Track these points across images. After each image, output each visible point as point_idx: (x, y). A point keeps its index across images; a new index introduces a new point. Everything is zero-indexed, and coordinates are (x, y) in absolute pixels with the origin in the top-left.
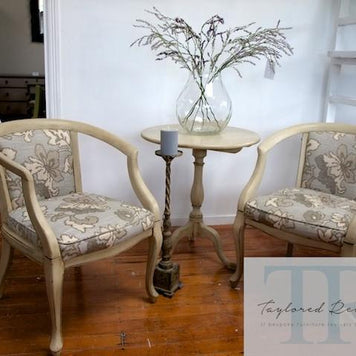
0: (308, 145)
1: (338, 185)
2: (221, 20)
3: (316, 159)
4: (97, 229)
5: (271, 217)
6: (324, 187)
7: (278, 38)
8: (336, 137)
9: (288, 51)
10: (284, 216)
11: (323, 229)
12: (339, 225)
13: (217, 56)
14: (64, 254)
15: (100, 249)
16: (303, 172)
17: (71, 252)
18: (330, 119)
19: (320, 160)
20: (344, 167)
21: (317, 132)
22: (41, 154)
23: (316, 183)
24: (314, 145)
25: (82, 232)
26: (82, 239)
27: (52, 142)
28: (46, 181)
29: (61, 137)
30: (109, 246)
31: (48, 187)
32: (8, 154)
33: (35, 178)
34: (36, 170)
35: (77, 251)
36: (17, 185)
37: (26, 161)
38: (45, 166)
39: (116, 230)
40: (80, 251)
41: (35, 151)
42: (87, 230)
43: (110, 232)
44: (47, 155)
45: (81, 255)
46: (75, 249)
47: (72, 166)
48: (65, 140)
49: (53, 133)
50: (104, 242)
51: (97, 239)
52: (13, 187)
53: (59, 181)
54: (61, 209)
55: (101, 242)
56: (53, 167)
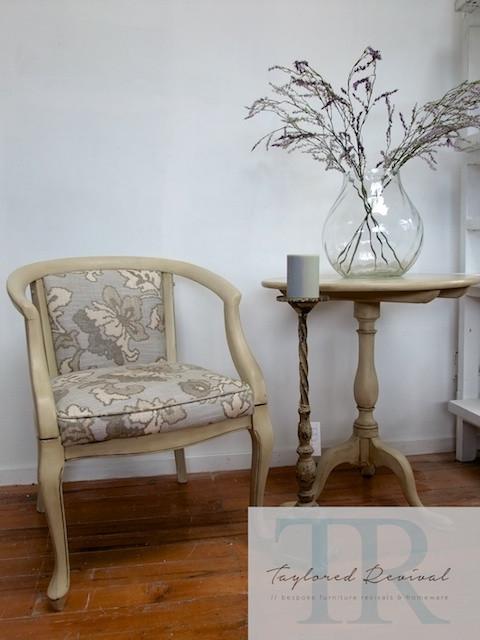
4: (132, 402)
15: (131, 437)
17: (76, 434)
22: (112, 300)
25: (105, 405)
26: (98, 414)
27: (130, 284)
28: (118, 338)
29: (145, 278)
30: (150, 434)
31: (121, 346)
32: (58, 294)
33: (101, 332)
34: (104, 321)
35: (88, 434)
36: (72, 340)
37: (87, 307)
38: (118, 316)
39: (164, 408)
40: (93, 435)
41: (103, 294)
42: (114, 402)
43: (153, 410)
44: (122, 302)
45: (95, 442)
46: (83, 431)
47: (163, 320)
48: (152, 283)
49: (133, 273)
50: (141, 426)
51: (125, 418)
52: (67, 343)
53: (141, 340)
54: (110, 376)
55: (134, 426)
56: (132, 319)
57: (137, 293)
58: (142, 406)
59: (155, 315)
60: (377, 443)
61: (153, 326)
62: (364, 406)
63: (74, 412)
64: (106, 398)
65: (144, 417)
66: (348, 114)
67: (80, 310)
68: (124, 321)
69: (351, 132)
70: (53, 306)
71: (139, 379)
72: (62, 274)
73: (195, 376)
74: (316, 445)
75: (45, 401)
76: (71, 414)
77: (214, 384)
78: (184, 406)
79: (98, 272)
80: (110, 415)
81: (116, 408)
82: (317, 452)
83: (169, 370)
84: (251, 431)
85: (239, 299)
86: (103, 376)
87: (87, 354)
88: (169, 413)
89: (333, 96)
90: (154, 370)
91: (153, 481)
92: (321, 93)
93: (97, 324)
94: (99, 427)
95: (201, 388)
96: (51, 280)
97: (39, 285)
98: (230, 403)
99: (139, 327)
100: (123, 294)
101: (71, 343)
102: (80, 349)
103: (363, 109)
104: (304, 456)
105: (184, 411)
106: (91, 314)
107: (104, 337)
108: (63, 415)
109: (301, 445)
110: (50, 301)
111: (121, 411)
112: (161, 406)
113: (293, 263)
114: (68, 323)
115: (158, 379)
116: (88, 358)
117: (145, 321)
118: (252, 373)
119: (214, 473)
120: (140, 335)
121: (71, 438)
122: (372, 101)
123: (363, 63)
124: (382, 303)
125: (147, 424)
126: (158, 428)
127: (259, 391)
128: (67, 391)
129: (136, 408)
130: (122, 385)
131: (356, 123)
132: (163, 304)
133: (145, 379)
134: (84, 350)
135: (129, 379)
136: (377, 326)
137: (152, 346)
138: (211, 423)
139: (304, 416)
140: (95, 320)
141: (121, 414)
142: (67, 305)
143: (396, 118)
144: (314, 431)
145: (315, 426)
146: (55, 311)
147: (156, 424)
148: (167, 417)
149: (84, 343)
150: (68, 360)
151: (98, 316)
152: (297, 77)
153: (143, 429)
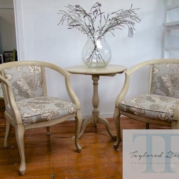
0: (153, 71)
1: (170, 91)
2: (100, 5)
3: (158, 78)
4: (43, 111)
5: (132, 108)
6: (163, 93)
7: (133, 14)
8: (168, 66)
9: (138, 21)
10: (139, 107)
11: (161, 113)
12: (169, 111)
13: (103, 28)
14: (24, 122)
15: (44, 121)
16: (152, 86)
17: (27, 122)
18: (166, 57)
19: (160, 78)
20: (173, 82)
21: (158, 64)
23: (159, 91)
24: (156, 71)
25: (35, 112)
28: (27, 90)
29: (36, 69)
30: (49, 120)
32: (8, 76)
33: (22, 89)
34: (23, 85)
35: (31, 121)
39: (52, 112)
42: (37, 111)
44: (28, 78)
45: (34, 123)
47: (42, 83)
48: (38, 71)
49: (32, 67)
50: (46, 117)
53: (35, 90)
55: (44, 118)
57: (33, 74)
58: (45, 112)
59: (39, 82)
61: (38, 85)
63: (26, 115)
64: (34, 110)
65: (47, 115)
66: (90, 19)
67: (15, 82)
69: (91, 24)
71: (42, 103)
73: (59, 102)
77: (65, 104)
78: (58, 111)
80: (37, 115)
81: (38, 113)
88: (54, 113)
89: (86, 14)
92: (82, 13)
94: (34, 119)
95: (61, 106)
98: (71, 110)
99: (34, 86)
103: (94, 17)
105: (58, 113)
106: (19, 83)
115: (47, 103)
117: (36, 84)
122: (97, 15)
125: (48, 117)
126: (51, 118)
130: (37, 105)
131: (92, 21)
138: (65, 116)
140: (20, 85)
141: (40, 114)
142: (11, 80)
149: (17, 93)
151: (21, 83)
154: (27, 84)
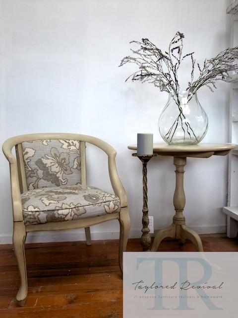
15: (59, 221)
22: (55, 154)
25: (46, 206)
26: (42, 210)
27: (64, 146)
28: (57, 173)
29: (72, 144)
30: (68, 220)
31: (59, 177)
32: (29, 151)
33: (49, 170)
34: (51, 165)
35: (37, 220)
36: (34, 174)
37: (43, 158)
38: (58, 162)
39: (75, 208)
40: (40, 220)
41: (51, 151)
42: (51, 204)
43: (69, 209)
44: (60, 155)
45: (41, 223)
46: (35, 218)
47: (80, 164)
48: (75, 146)
49: (65, 141)
50: (63, 217)
51: (56, 212)
52: (32, 175)
53: (69, 174)
54: (51, 192)
55: (60, 216)
56: (65, 164)
57: (68, 151)
58: (64, 206)
59: (76, 162)
60: (184, 227)
61: (75, 167)
62: (178, 209)
63: (31, 209)
64: (47, 202)
65: (65, 212)
66: (170, 64)
67: (39, 159)
68: (60, 164)
69: (172, 74)
70: (26, 157)
71: (65, 193)
72: (31, 141)
73: (93, 192)
74: (151, 228)
75: (17, 203)
76: (29, 210)
77: (101, 196)
78: (85, 207)
79: (49, 141)
80: (48, 211)
81: (52, 207)
82: (152, 231)
83: (80, 189)
84: (119, 220)
85: (115, 155)
86: (48, 192)
87: (42, 180)
88: (78, 210)
89: (162, 55)
90: (73, 189)
91: (75, 244)
92: (156, 54)
93: (47, 166)
94: (43, 216)
95: (94, 198)
96: (25, 144)
97: (19, 146)
98: (108, 206)
99: (68, 168)
100: (61, 151)
101: (34, 175)
102: (39, 178)
103: (177, 62)
104: (145, 233)
105: (85, 209)
106: (45, 161)
107: (51, 173)
108: (26, 210)
109: (144, 227)
110: (25, 154)
111: (54, 208)
112: (74, 207)
113: (140, 137)
114: (33, 165)
115: (74, 193)
116: (42, 182)
117: (71, 165)
118: (121, 192)
119: (105, 241)
120: (68, 172)
121: (29, 221)
122: (182, 58)
123: (176, 39)
124: (187, 158)
125: (66, 215)
126: (72, 217)
127: (123, 200)
128: (29, 199)
129: (61, 207)
130: (56, 196)
131: (174, 68)
132: (80, 157)
133: (68, 193)
134: (41, 179)
135: (60, 193)
136: (185, 169)
137: (74, 177)
138: (98, 216)
139: (145, 213)
140: (46, 164)
141: (54, 210)
142: (33, 156)
143: (196, 66)
144: (150, 221)
145: (151, 218)
146: (27, 159)
147: (71, 216)
148: (76, 212)
149: (41, 175)
150: (32, 184)
151: (48, 162)
152: (144, 46)
153: (64, 218)
154: (57, 165)
